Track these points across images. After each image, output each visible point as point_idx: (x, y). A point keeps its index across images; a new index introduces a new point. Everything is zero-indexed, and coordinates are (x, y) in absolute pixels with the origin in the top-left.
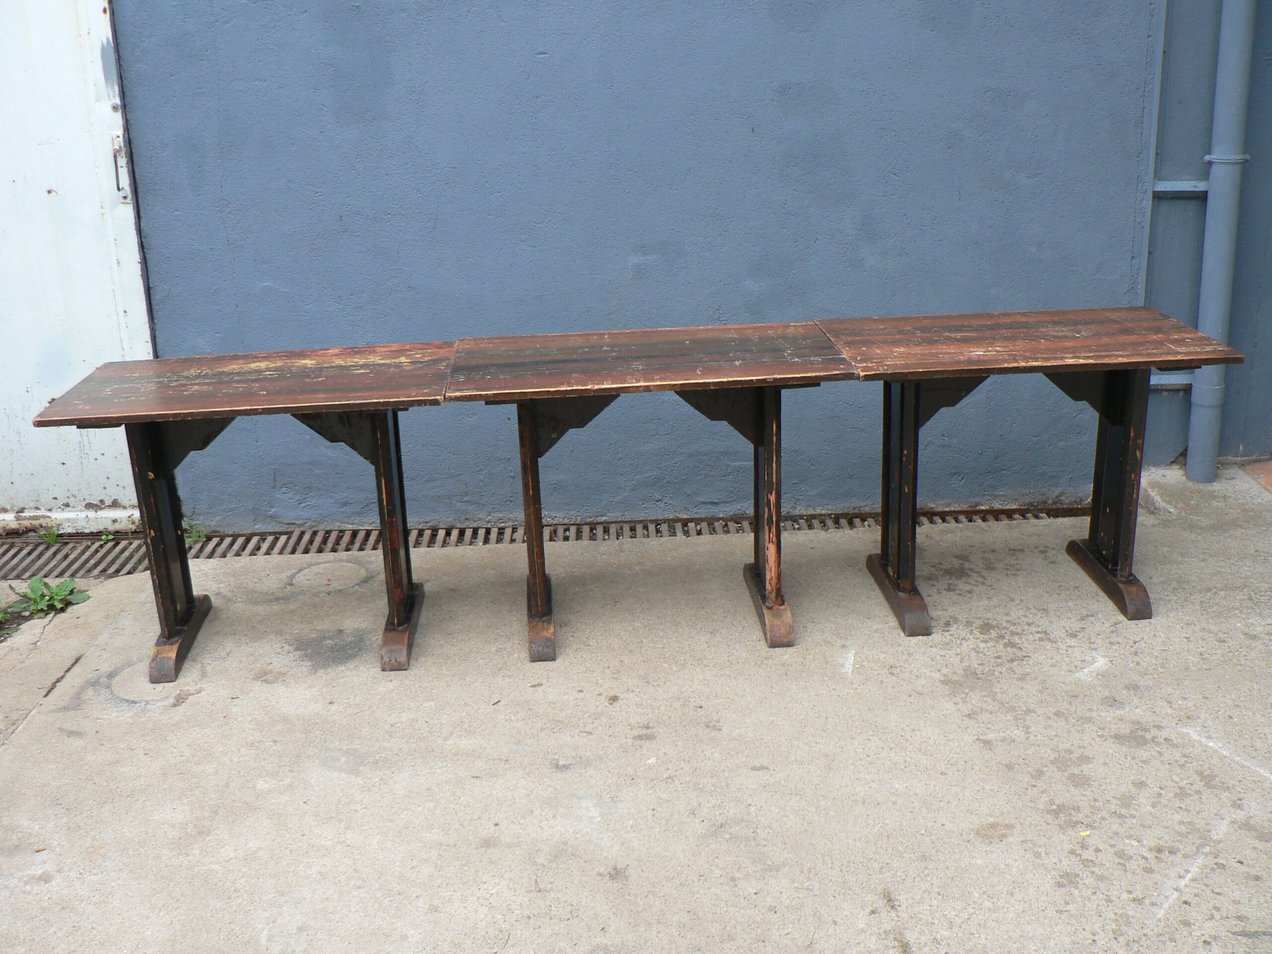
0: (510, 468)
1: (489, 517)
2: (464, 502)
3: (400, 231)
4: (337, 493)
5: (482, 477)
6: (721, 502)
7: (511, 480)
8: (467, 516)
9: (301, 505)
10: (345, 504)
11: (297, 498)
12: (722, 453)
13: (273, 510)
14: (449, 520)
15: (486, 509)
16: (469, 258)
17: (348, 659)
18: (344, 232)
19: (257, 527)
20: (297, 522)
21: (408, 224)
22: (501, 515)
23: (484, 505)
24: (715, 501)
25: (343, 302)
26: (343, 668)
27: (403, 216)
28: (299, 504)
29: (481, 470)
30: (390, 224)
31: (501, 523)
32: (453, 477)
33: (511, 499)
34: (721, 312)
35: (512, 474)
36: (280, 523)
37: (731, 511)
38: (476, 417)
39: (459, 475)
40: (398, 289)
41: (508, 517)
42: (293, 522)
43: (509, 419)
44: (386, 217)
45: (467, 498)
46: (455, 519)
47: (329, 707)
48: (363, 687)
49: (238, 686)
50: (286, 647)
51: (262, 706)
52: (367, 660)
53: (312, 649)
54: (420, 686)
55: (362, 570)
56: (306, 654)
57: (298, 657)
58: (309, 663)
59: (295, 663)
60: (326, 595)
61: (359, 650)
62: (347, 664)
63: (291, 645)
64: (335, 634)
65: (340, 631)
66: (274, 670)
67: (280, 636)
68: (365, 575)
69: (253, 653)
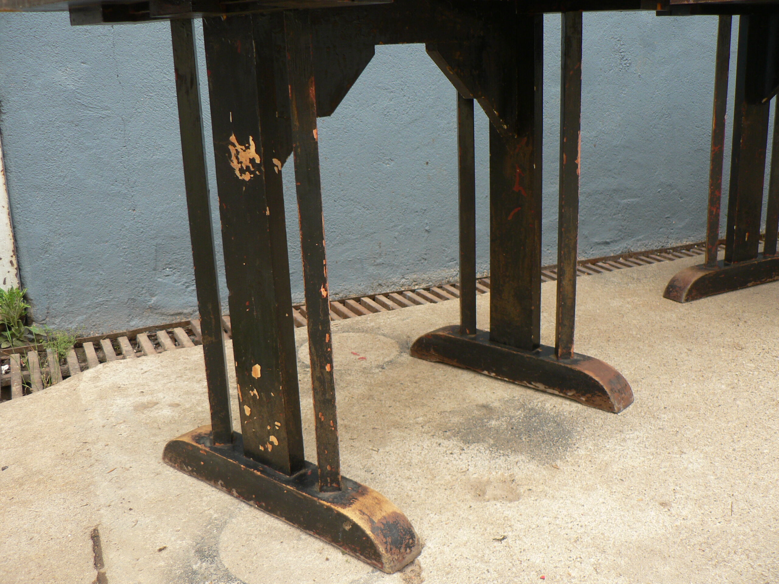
0: (426, 221)
1: (403, 280)
2: (377, 265)
5: (397, 233)
6: (612, 242)
7: (426, 234)
8: (380, 282)
9: (189, 289)
11: (184, 280)
12: (615, 190)
13: (154, 299)
14: (360, 288)
15: (400, 271)
19: (133, 323)
22: (415, 276)
23: (398, 267)
24: (608, 240)
28: (187, 287)
29: (395, 226)
31: (415, 285)
32: (366, 236)
33: (425, 257)
34: (622, 43)
35: (427, 228)
36: (163, 314)
37: (619, 250)
38: (393, 163)
39: (372, 233)
41: (422, 277)
42: (180, 311)
43: (427, 163)
45: (378, 261)
46: (367, 287)
47: (673, 511)
48: (662, 470)
49: (471, 517)
50: (446, 443)
51: (569, 540)
52: (597, 434)
53: (490, 438)
54: (734, 450)
55: (382, 337)
56: (493, 445)
57: (487, 452)
58: (521, 457)
59: (501, 461)
60: (380, 369)
61: (558, 425)
62: (577, 445)
63: (449, 438)
64: (484, 411)
65: (485, 407)
66: (485, 478)
67: (407, 430)
68: (393, 341)
69: (407, 461)
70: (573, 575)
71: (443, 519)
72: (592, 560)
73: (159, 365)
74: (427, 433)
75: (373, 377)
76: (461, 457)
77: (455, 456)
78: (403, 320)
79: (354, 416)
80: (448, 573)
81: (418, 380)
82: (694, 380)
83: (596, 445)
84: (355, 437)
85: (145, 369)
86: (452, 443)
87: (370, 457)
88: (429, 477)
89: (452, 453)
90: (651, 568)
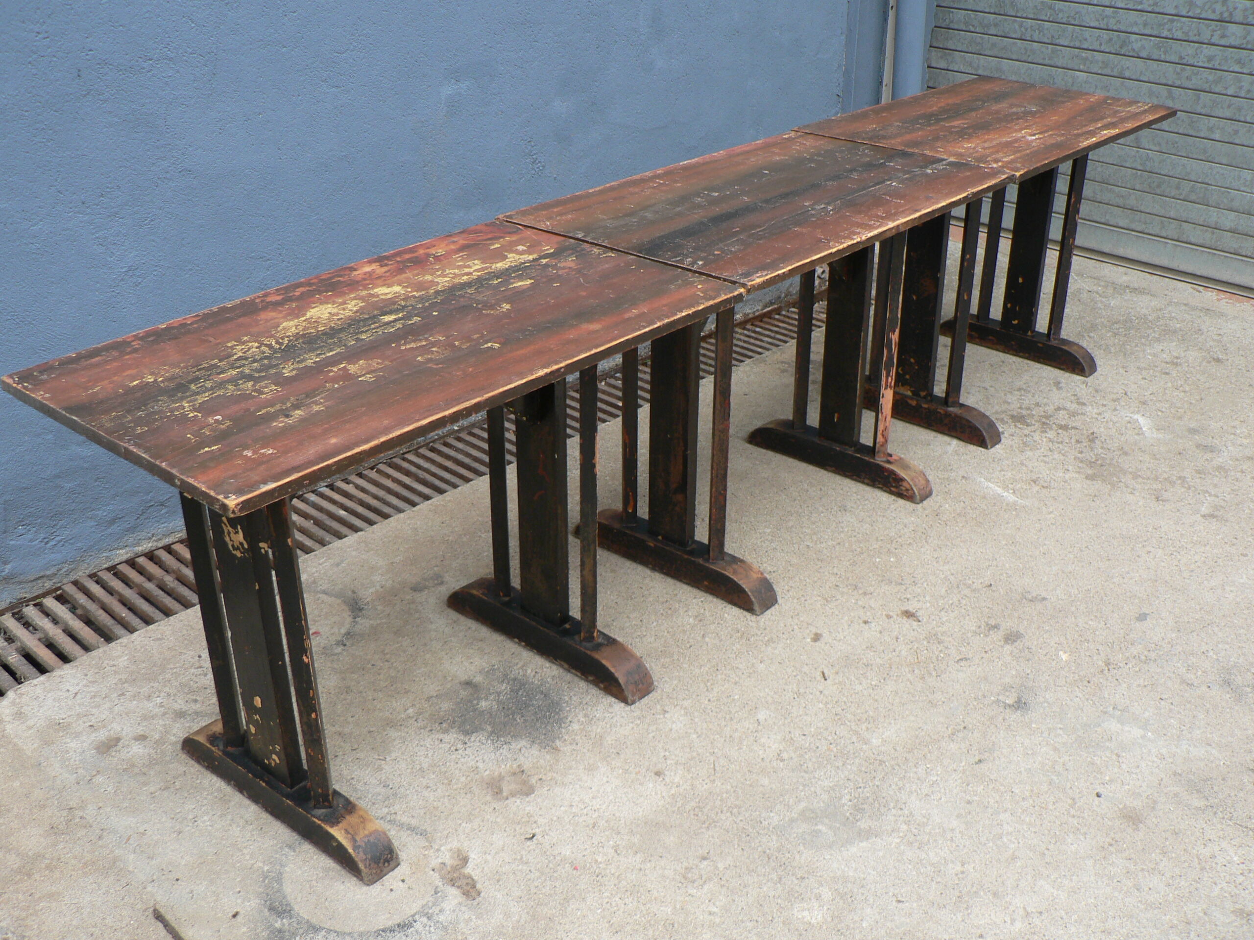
3: (166, 83)
4: (99, 509)
9: (48, 546)
10: (113, 521)
11: (42, 536)
13: (9, 566)
16: (260, 114)
17: (557, 713)
18: (85, 96)
20: (48, 573)
21: (178, 72)
25: (89, 210)
26: (576, 726)
27: (170, 59)
28: (47, 543)
30: (153, 75)
36: (20, 583)
40: (168, 176)
42: (42, 574)
44: (145, 65)
47: (667, 780)
48: (651, 735)
49: (498, 820)
50: (447, 738)
51: (588, 826)
52: (584, 702)
53: (486, 723)
54: (709, 700)
55: (323, 597)
56: (492, 732)
57: (489, 742)
58: (523, 743)
59: (504, 751)
60: (342, 647)
61: (545, 696)
62: (569, 719)
63: (446, 731)
64: (470, 690)
65: (468, 683)
66: (496, 773)
67: (403, 728)
68: (339, 601)
69: (418, 767)
70: (599, 860)
71: (475, 827)
72: (611, 843)
73: (85, 681)
74: (424, 728)
75: (338, 660)
76: (467, 752)
77: (460, 751)
78: (338, 565)
79: (342, 718)
80: (498, 881)
81: (388, 656)
82: (662, 614)
83: (586, 716)
84: (355, 746)
85: (73, 690)
86: (452, 737)
87: (380, 769)
88: (446, 781)
89: (456, 750)
90: (659, 841)
